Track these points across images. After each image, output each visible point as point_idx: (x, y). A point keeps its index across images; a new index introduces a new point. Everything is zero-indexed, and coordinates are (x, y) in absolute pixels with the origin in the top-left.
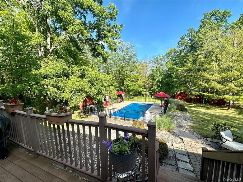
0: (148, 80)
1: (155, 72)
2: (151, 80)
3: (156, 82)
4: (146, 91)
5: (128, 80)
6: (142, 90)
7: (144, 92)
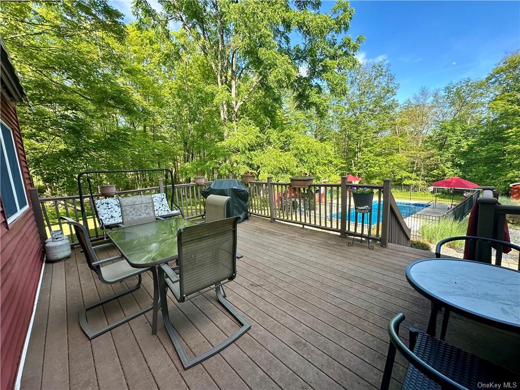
0: (426, 149)
1: (450, 128)
2: (435, 151)
3: (448, 155)
4: (418, 178)
5: (370, 151)
6: (405, 174)
7: (411, 179)
